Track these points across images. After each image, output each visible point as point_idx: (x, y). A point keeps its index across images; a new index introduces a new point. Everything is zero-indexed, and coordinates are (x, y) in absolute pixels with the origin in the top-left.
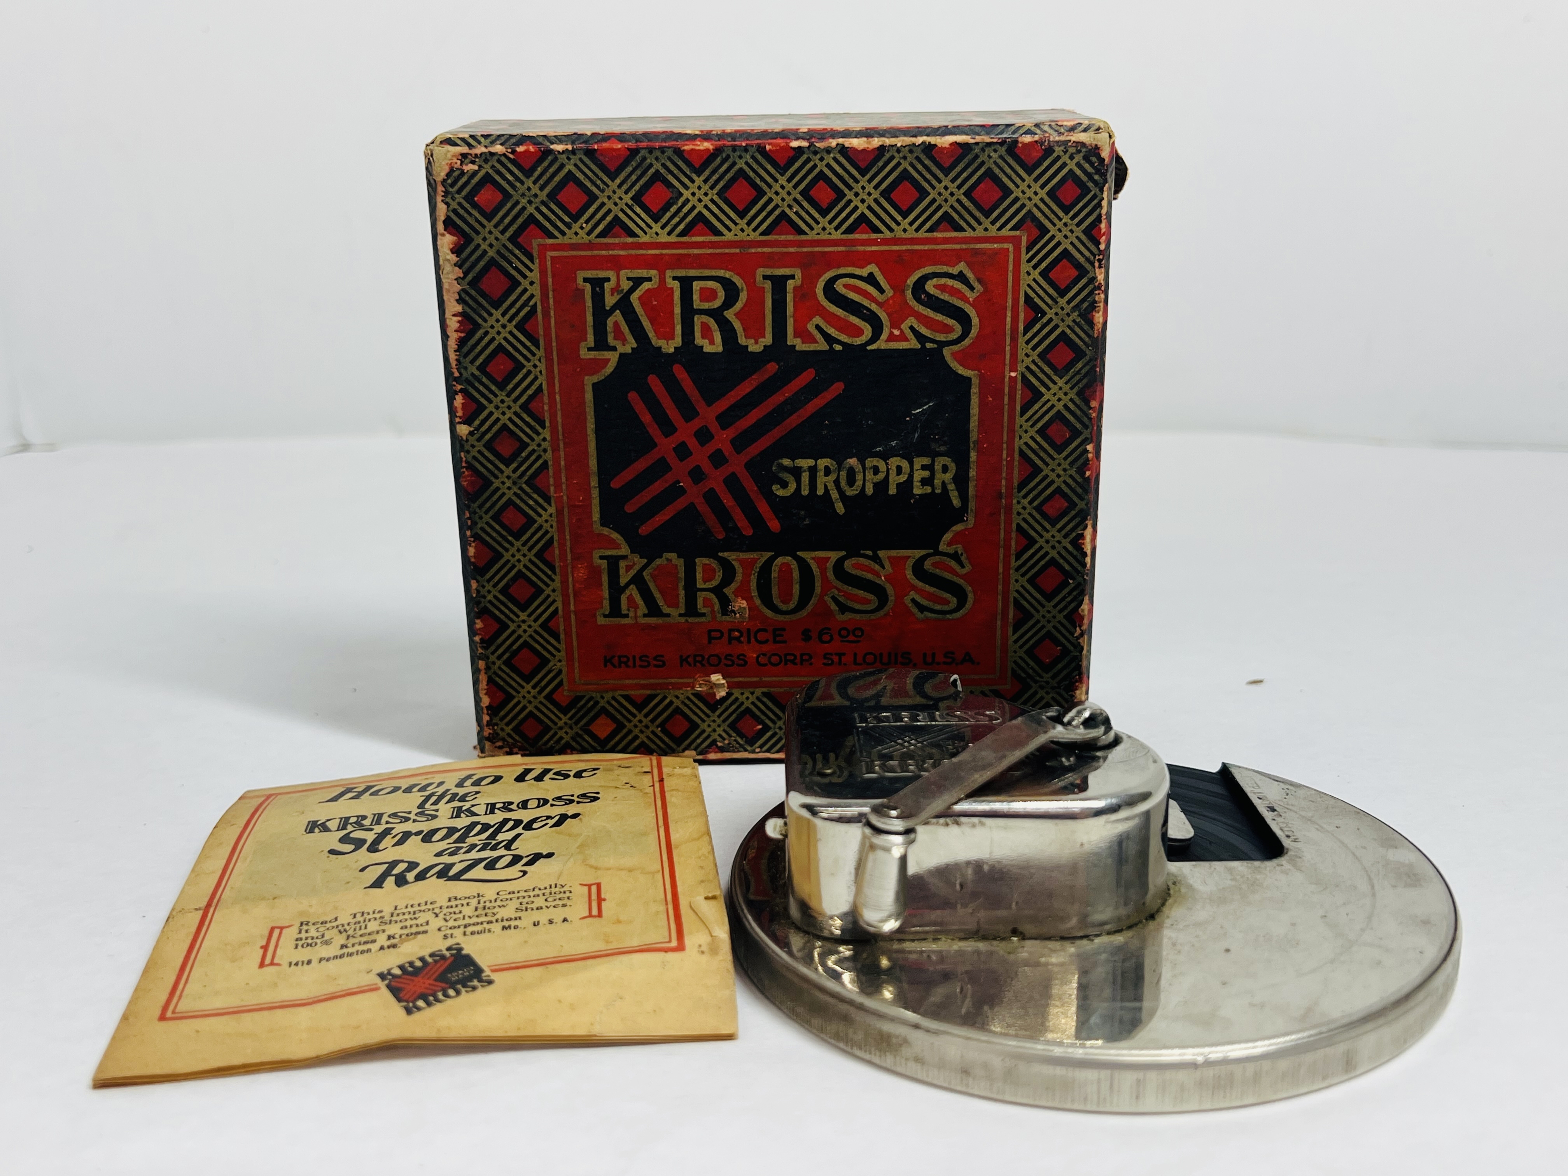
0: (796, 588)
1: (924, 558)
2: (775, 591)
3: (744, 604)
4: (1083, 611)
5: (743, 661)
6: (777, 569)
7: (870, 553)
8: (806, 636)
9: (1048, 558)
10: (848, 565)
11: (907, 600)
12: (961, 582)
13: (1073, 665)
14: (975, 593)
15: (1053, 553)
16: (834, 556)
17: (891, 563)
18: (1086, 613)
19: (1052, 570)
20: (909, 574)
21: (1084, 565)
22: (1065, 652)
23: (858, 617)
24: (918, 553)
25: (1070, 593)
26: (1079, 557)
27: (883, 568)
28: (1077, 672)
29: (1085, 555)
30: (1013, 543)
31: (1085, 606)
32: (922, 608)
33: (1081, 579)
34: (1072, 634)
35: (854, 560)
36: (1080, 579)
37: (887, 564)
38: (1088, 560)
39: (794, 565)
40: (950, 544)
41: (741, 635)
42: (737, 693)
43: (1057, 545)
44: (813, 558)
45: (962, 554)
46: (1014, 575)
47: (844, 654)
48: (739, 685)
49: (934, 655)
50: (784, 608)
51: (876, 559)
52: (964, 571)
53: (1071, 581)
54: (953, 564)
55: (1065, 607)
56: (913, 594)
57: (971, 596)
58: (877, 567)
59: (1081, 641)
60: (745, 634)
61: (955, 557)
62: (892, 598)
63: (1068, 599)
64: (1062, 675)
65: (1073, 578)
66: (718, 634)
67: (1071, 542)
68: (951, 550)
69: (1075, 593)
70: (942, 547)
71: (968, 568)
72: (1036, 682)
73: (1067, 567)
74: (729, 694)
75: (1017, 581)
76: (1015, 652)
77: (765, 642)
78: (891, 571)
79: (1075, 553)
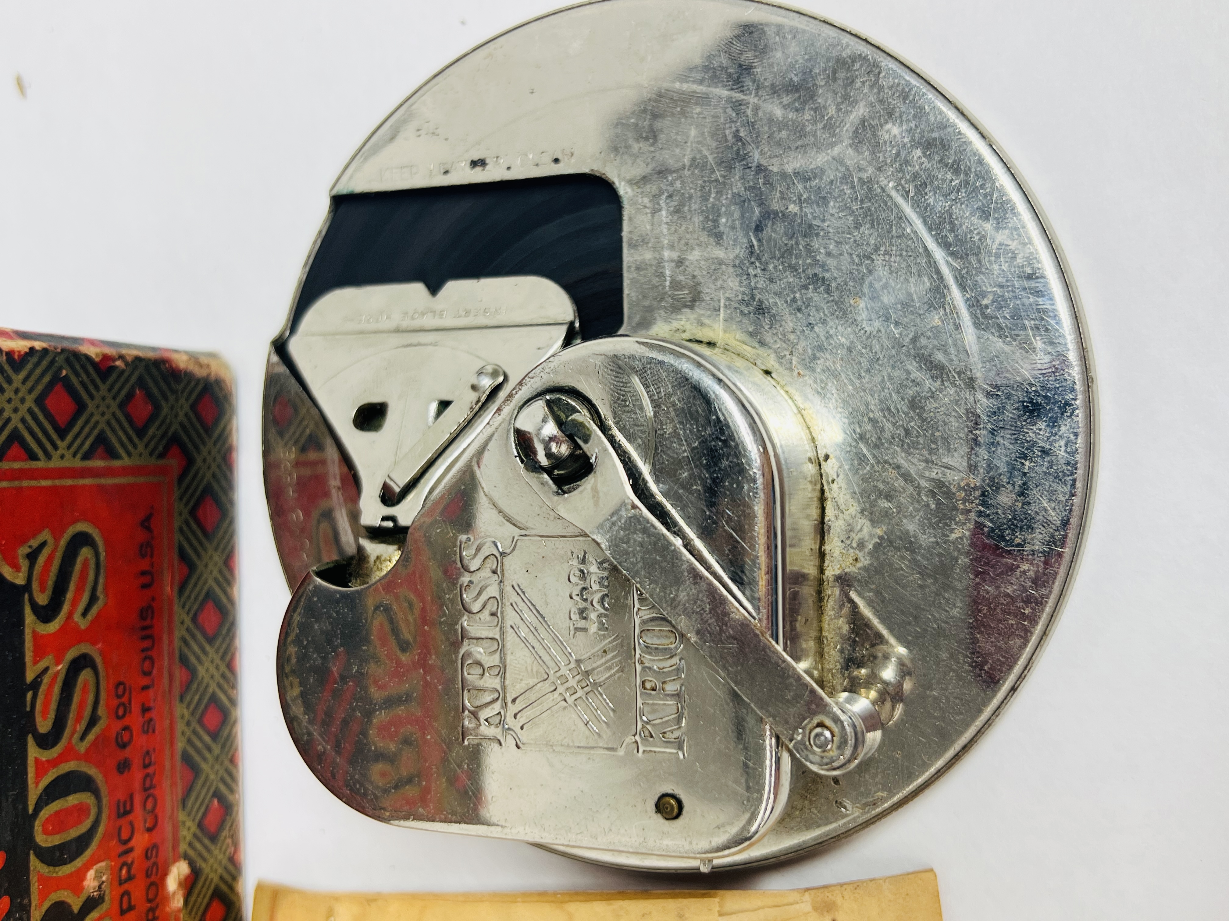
0: (73, 800)
1: (36, 609)
2: (74, 833)
3: (91, 874)
4: (97, 355)
5: (151, 851)
6: (50, 838)
7: (29, 695)
8: (123, 766)
9: (36, 410)
10: (44, 726)
11: (83, 624)
12: (63, 542)
13: (154, 371)
14: (74, 521)
15: (30, 402)
16: (33, 752)
17: (41, 658)
18: (98, 350)
19: (49, 402)
20: (53, 627)
21: (45, 351)
22: (141, 381)
23: (103, 695)
24: (29, 617)
25: (77, 375)
26: (34, 359)
27: (46, 669)
28: (162, 367)
29: (32, 349)
30: (17, 465)
31: (92, 352)
32: (93, 599)
33: (62, 357)
34: (122, 372)
35: (39, 719)
36: (60, 360)
37: (42, 665)
38: (38, 345)
39: (46, 813)
40: (16, 567)
41: (124, 864)
42: (183, 847)
43: (20, 395)
44: (37, 784)
45: (30, 547)
46: (55, 463)
47: (143, 705)
48: (175, 846)
49: (143, 573)
50: (93, 811)
51: (35, 685)
52: (51, 541)
53: (64, 373)
54: (41, 559)
55: (93, 382)
56: (77, 617)
57: (81, 527)
58: (46, 679)
59: (129, 359)
60: (122, 859)
61: (32, 557)
62: (84, 648)
63: (85, 377)
64: (165, 388)
65: (60, 369)
66: (125, 899)
67: (17, 370)
68: (24, 564)
69: (78, 367)
70: (20, 580)
71: (46, 535)
72: (171, 424)
73: (47, 379)
74: (186, 857)
75: (62, 457)
76: (140, 455)
77: (131, 824)
78: (51, 657)
79: (29, 366)
